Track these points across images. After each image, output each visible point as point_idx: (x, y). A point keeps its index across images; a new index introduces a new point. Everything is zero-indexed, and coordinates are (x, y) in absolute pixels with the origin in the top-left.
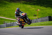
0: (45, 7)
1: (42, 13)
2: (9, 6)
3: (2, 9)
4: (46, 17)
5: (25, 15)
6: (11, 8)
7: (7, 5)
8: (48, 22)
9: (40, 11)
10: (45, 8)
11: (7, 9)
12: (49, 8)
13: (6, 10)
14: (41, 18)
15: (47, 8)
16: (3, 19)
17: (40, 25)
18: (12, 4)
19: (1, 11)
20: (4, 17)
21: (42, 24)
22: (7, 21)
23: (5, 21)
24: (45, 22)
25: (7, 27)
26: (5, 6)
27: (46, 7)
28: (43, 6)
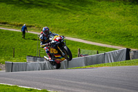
2: (94, 9)
3: (75, 18)
5: (60, 40)
6: (99, 13)
7: (89, 7)
11: (87, 16)
13: (84, 20)
16: (77, 43)
18: (101, 3)
19: (72, 21)
20: (81, 38)
22: (86, 50)
23: (82, 50)
25: (86, 65)
26: (81, 10)
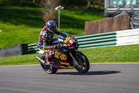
0: (13, 23)
1: (7, 38)
4: (16, 46)
8: (20, 57)
9: (3, 33)
10: (14, 26)
12: (23, 26)
14: (5, 48)
15: (19, 27)
17: (3, 64)
21: (7, 61)
24: (14, 58)
27: (16, 24)
28: (9, 21)
